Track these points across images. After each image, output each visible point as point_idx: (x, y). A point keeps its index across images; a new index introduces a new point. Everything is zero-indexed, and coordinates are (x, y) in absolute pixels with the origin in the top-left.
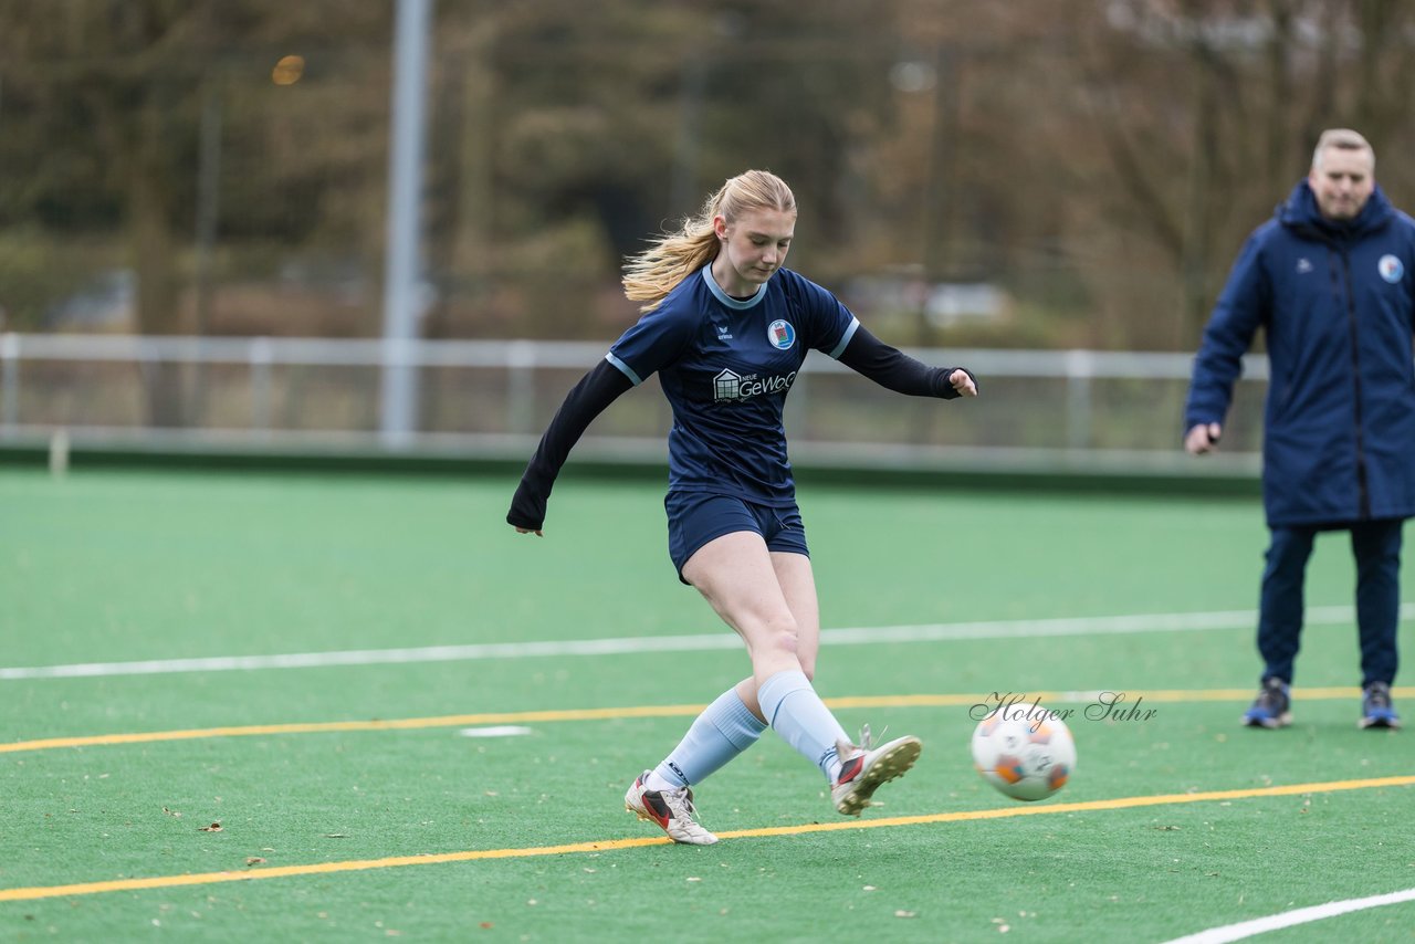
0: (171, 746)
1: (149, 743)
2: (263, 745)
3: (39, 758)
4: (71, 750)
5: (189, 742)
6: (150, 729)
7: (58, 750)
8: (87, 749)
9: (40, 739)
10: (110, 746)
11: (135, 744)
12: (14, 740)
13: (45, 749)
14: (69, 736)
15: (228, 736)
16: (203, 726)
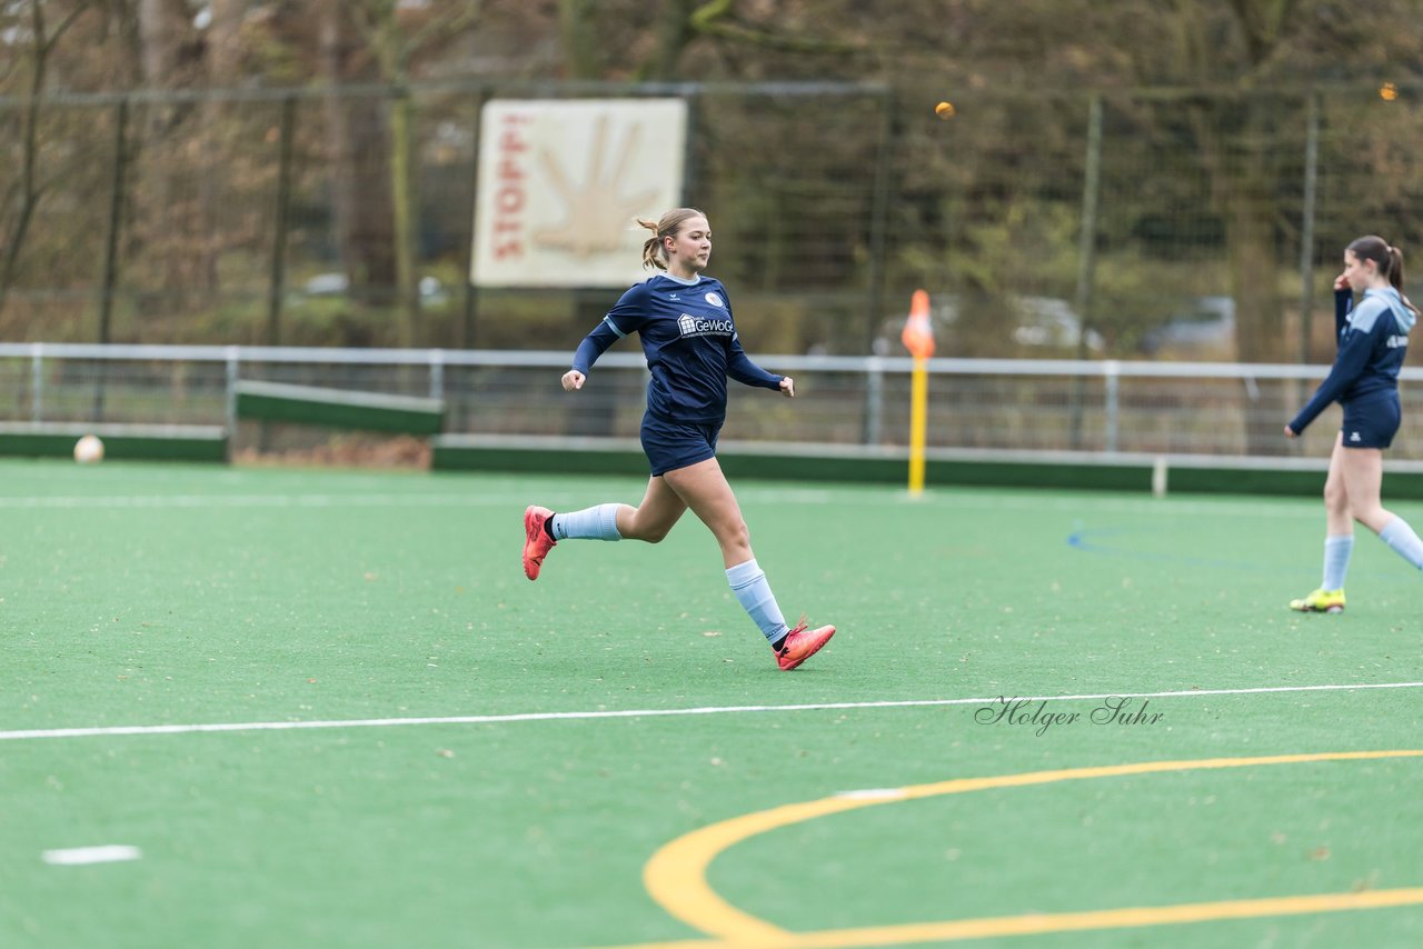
0: (1276, 770)
1: (1254, 766)
2: (1369, 770)
3: (1146, 781)
4: (1176, 773)
5: (1294, 767)
6: (1255, 753)
7: (1163, 773)
8: (1192, 772)
9: (1145, 761)
10: (1214, 770)
11: (1239, 768)
12: (1120, 763)
13: (1152, 773)
14: (1175, 759)
15: (1333, 761)
16: (1307, 751)
